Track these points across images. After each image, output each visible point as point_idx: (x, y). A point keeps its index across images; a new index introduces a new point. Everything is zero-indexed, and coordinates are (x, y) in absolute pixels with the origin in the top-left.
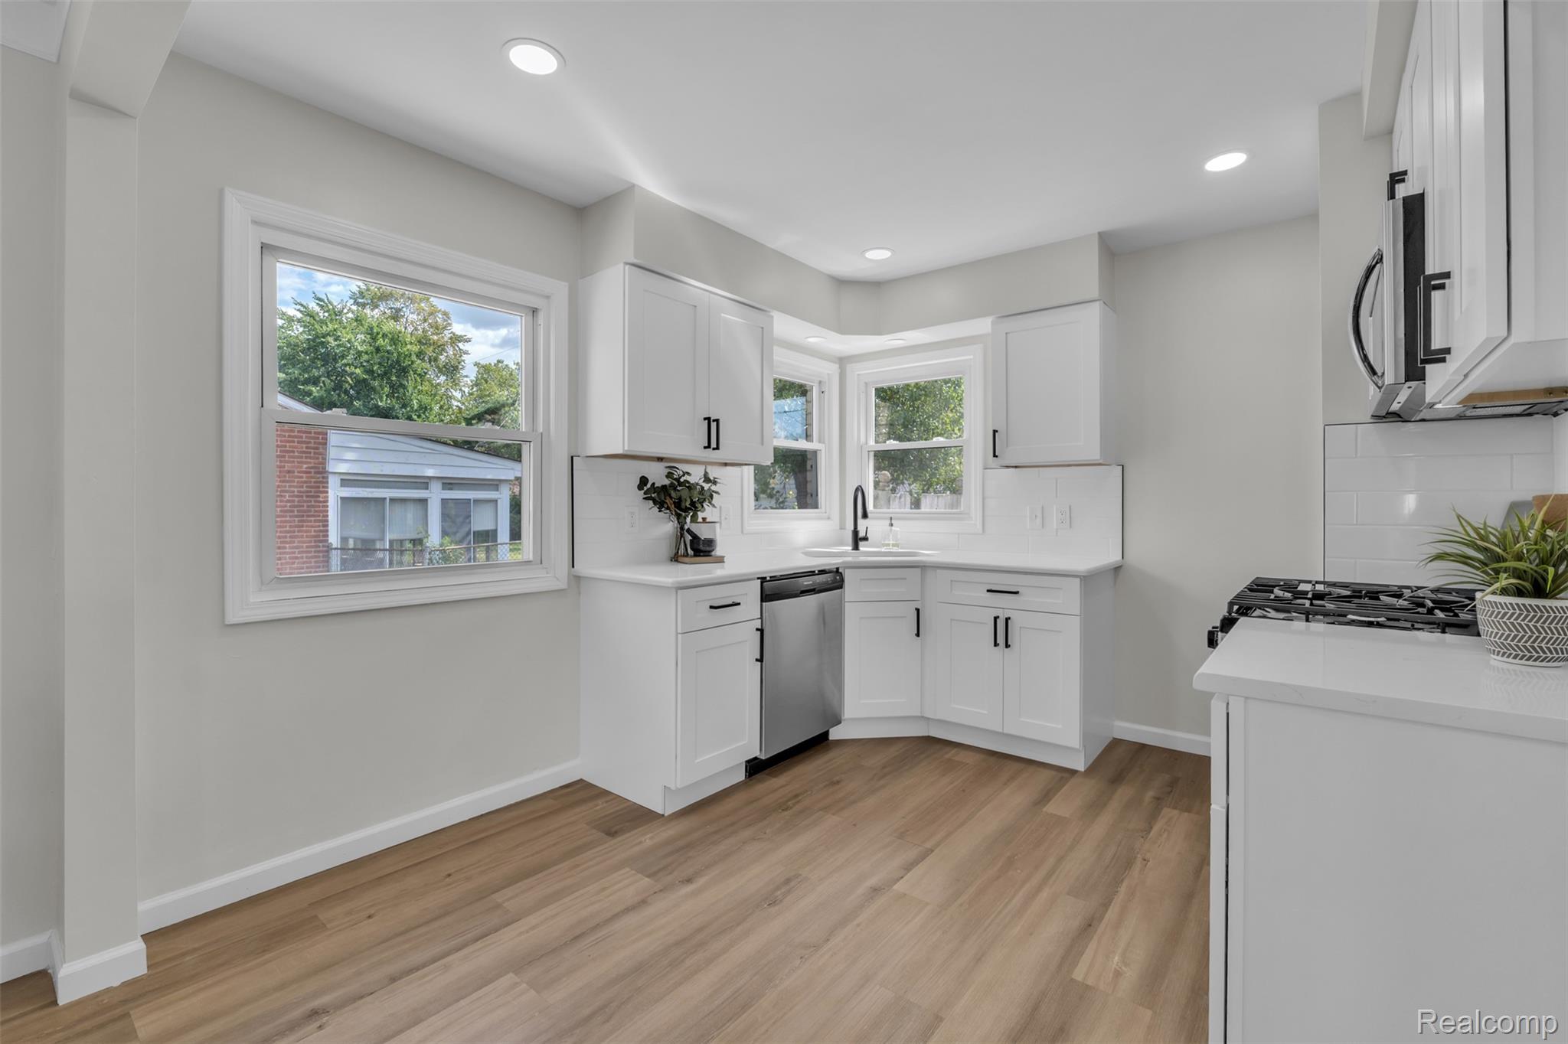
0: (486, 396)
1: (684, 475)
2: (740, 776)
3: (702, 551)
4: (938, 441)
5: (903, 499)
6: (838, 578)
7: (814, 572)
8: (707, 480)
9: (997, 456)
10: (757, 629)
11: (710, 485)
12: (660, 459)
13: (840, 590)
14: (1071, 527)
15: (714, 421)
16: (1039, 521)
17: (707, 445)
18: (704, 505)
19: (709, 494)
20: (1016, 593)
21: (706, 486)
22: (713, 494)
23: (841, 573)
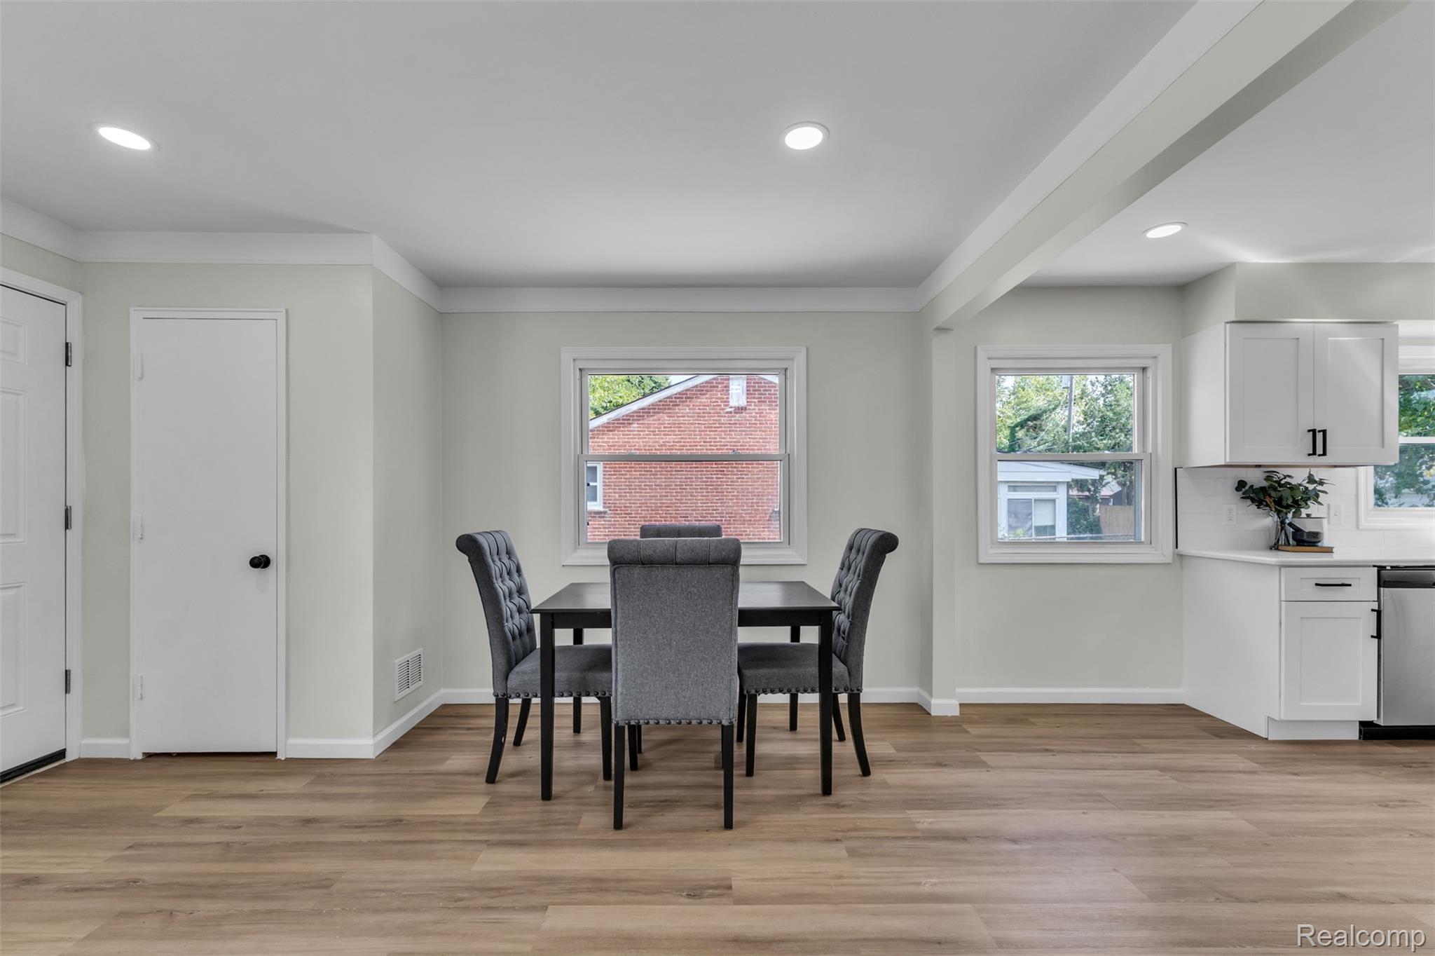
0: (1023, 402)
1: (1285, 478)
2: (1353, 734)
3: (1306, 542)
8: (1311, 480)
10: (1373, 610)
11: (1315, 485)
12: (1258, 466)
15: (1319, 431)
17: (1311, 452)
18: (1308, 502)
19: (1314, 493)
21: (1311, 487)
22: (1320, 494)
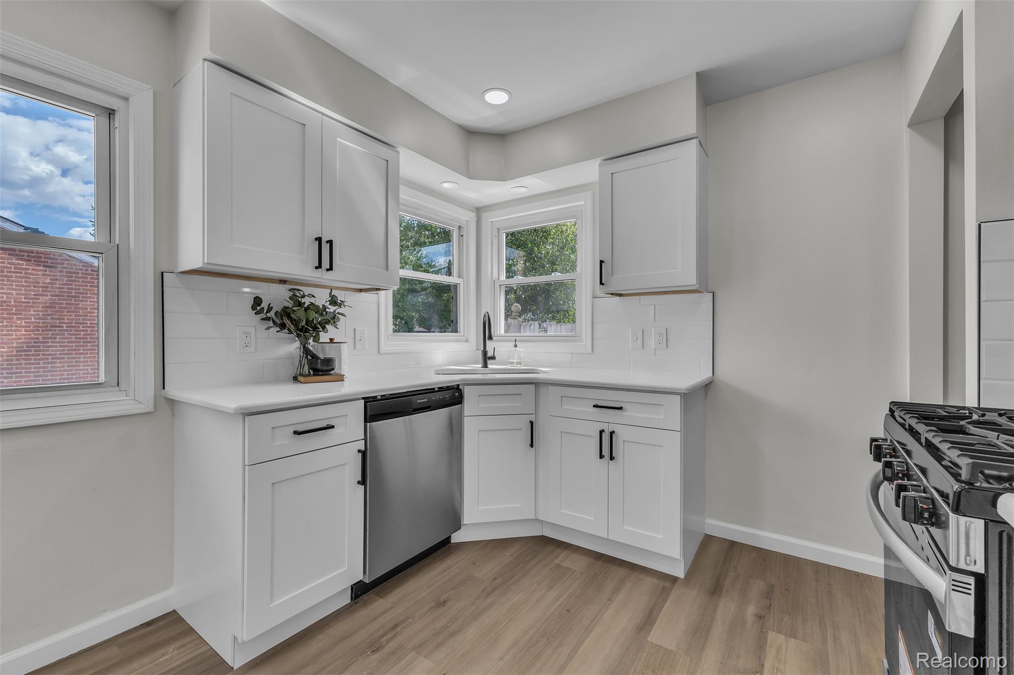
1: (307, 298)
2: (346, 600)
3: (322, 371)
4: (556, 276)
5: (532, 327)
6: (457, 394)
7: (434, 389)
8: (334, 301)
9: (603, 284)
10: (359, 451)
11: (335, 307)
12: (283, 282)
13: (460, 405)
14: (667, 347)
15: (327, 242)
16: (640, 341)
17: (317, 265)
18: (328, 326)
19: (333, 316)
20: (620, 408)
21: (332, 309)
22: (339, 316)
23: (461, 389)
